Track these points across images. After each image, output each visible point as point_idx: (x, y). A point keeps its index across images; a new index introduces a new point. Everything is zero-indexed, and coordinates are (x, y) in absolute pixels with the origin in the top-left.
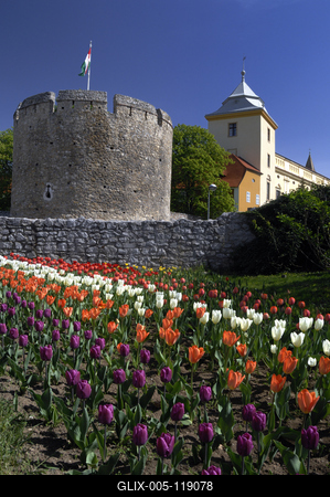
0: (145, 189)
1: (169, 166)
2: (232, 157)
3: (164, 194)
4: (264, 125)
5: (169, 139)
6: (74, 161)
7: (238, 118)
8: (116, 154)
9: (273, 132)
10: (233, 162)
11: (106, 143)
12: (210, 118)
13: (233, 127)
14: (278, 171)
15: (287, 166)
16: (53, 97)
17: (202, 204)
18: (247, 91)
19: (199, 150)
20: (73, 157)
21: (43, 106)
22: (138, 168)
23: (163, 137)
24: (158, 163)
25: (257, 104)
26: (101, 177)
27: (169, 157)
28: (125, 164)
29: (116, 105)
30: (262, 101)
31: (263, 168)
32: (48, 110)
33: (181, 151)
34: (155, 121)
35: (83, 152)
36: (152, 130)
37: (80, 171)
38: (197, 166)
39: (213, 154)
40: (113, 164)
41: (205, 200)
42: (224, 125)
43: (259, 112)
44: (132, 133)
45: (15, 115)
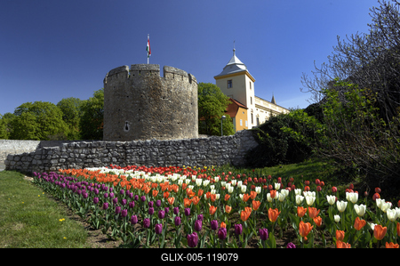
0: (184, 121)
1: (197, 107)
2: (230, 100)
3: (194, 124)
4: (248, 80)
5: (196, 91)
6: (141, 107)
7: (232, 78)
8: (167, 102)
9: (252, 83)
10: (231, 103)
11: (160, 95)
12: (216, 78)
13: (230, 82)
14: (257, 106)
15: (261, 103)
16: (127, 69)
17: (215, 129)
18: (237, 61)
19: (212, 97)
20: (141, 104)
21: (122, 74)
22: (179, 109)
23: (192, 90)
24: (190, 106)
25: (243, 68)
26: (158, 115)
27: (196, 102)
28: (172, 107)
29: (165, 72)
30: (245, 66)
31: (249, 105)
32: (125, 76)
33: (202, 98)
34: (188, 81)
35: (147, 101)
36: (186, 86)
37: (146, 112)
38: (211, 106)
39: (220, 99)
40: (165, 107)
41: (217, 126)
42: (225, 82)
43: (244, 72)
44: (175, 89)
45: (105, 80)
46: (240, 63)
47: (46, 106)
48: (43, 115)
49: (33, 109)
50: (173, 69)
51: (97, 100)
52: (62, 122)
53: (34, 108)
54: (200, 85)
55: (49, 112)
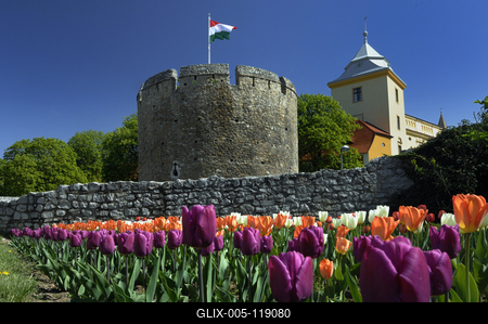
0: (272, 160)
1: (295, 135)
2: (358, 122)
3: (291, 164)
4: (391, 85)
5: (294, 108)
6: (199, 136)
7: (362, 84)
8: (242, 127)
9: (401, 92)
10: (360, 127)
11: (231, 115)
12: (332, 85)
13: (358, 91)
14: (410, 132)
15: (419, 127)
16: (175, 74)
18: (371, 52)
19: (324, 118)
20: (198, 133)
21: (165, 84)
22: (265, 139)
23: (286, 105)
24: (284, 133)
25: (382, 64)
26: (228, 150)
27: (295, 126)
28: (252, 135)
29: (238, 76)
30: (387, 60)
31: (393, 130)
32: (170, 87)
33: (305, 122)
34: (279, 89)
35: (208, 127)
36: (276, 99)
37: (206, 146)
38: (323, 134)
39: (339, 120)
40: (239, 136)
42: (348, 90)
43: (385, 72)
44: (256, 104)
45: (138, 97)
46: (379, 56)
47: (50, 145)
48: (47, 158)
49: (32, 150)
50: (253, 70)
51: (128, 131)
52: (77, 168)
53: (33, 147)
54: (301, 99)
55: (55, 153)
